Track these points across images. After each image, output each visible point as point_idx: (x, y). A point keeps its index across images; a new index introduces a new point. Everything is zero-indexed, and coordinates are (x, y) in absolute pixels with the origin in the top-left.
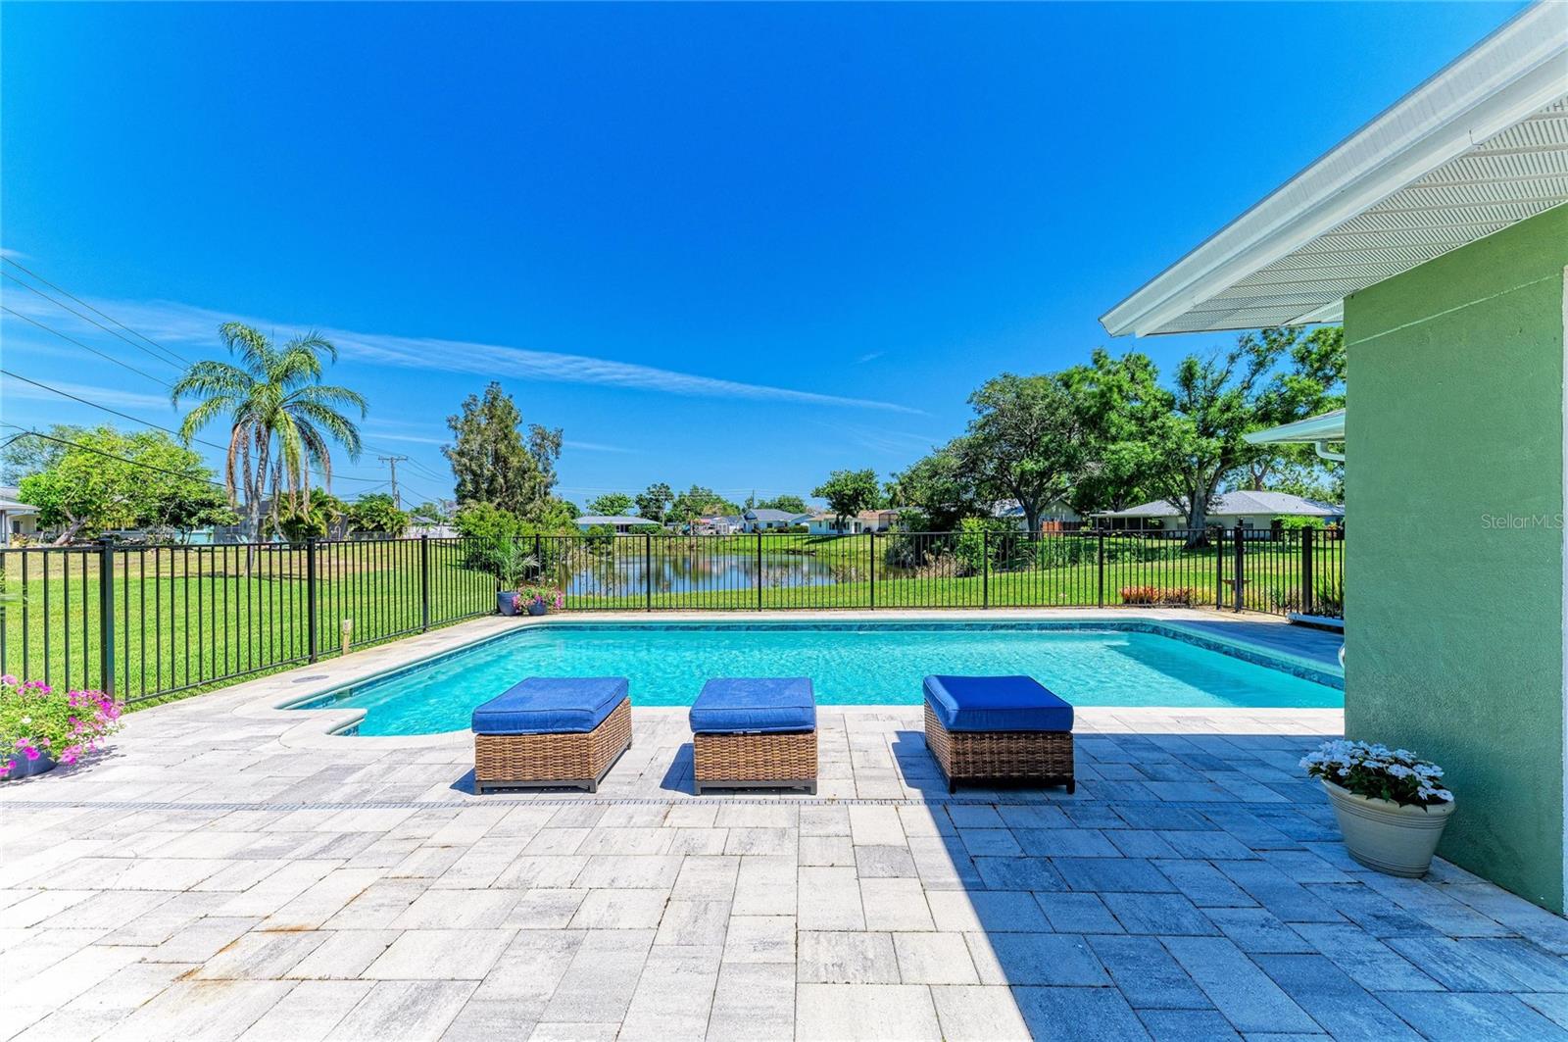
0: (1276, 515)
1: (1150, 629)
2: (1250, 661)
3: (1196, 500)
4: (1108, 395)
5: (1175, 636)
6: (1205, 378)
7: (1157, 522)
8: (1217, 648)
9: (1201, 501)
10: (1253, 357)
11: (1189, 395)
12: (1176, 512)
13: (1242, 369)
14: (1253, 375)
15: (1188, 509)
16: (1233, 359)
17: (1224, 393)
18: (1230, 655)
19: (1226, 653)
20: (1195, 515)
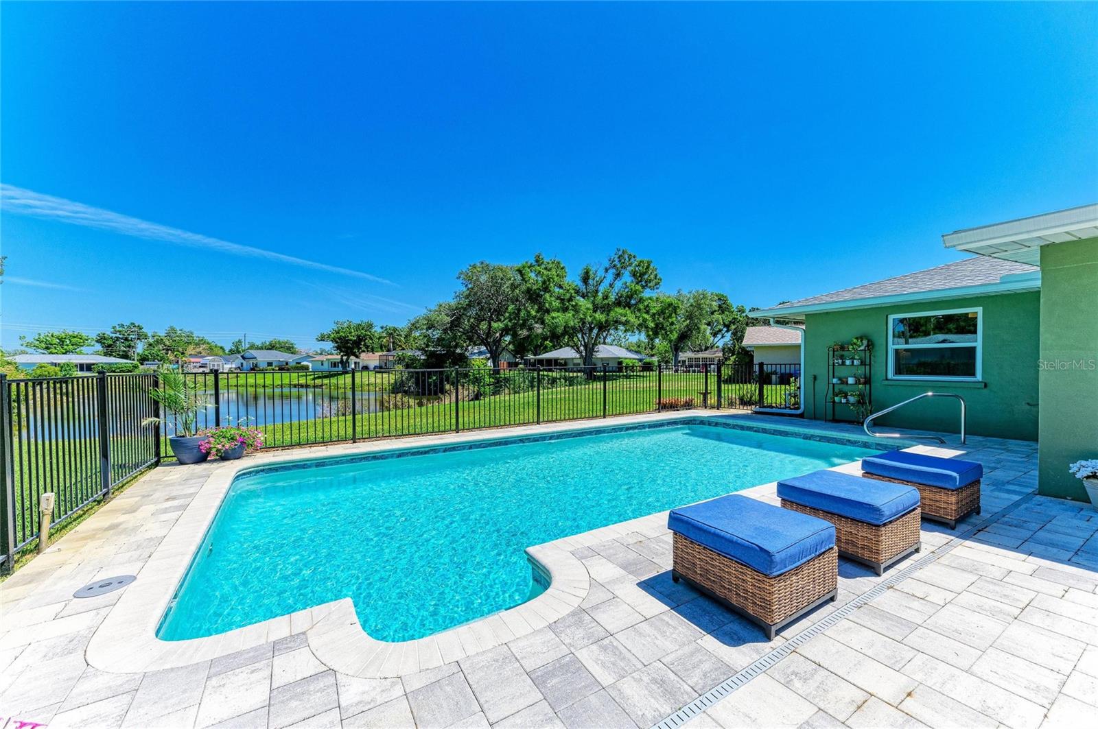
0: (619, 358)
1: (698, 422)
2: (773, 434)
3: (588, 349)
4: (548, 283)
5: (717, 424)
6: (594, 279)
7: (563, 362)
8: (749, 429)
9: (590, 349)
10: (614, 271)
11: (586, 288)
12: (578, 356)
13: (610, 276)
14: (614, 281)
15: (584, 354)
16: (607, 270)
17: (602, 288)
18: (759, 432)
19: (756, 431)
20: (587, 358)
